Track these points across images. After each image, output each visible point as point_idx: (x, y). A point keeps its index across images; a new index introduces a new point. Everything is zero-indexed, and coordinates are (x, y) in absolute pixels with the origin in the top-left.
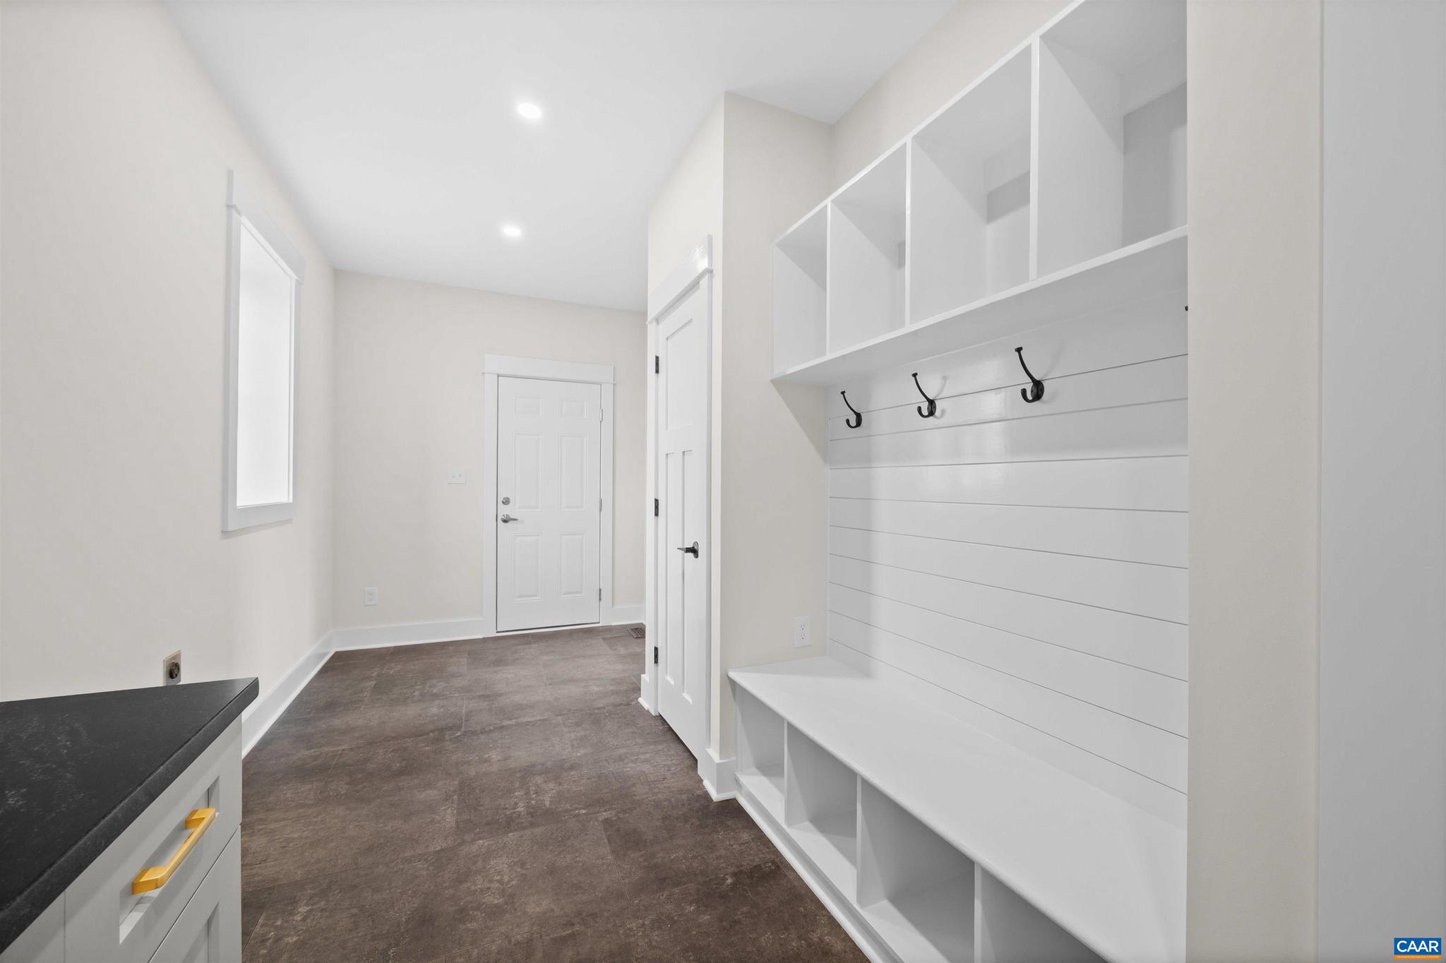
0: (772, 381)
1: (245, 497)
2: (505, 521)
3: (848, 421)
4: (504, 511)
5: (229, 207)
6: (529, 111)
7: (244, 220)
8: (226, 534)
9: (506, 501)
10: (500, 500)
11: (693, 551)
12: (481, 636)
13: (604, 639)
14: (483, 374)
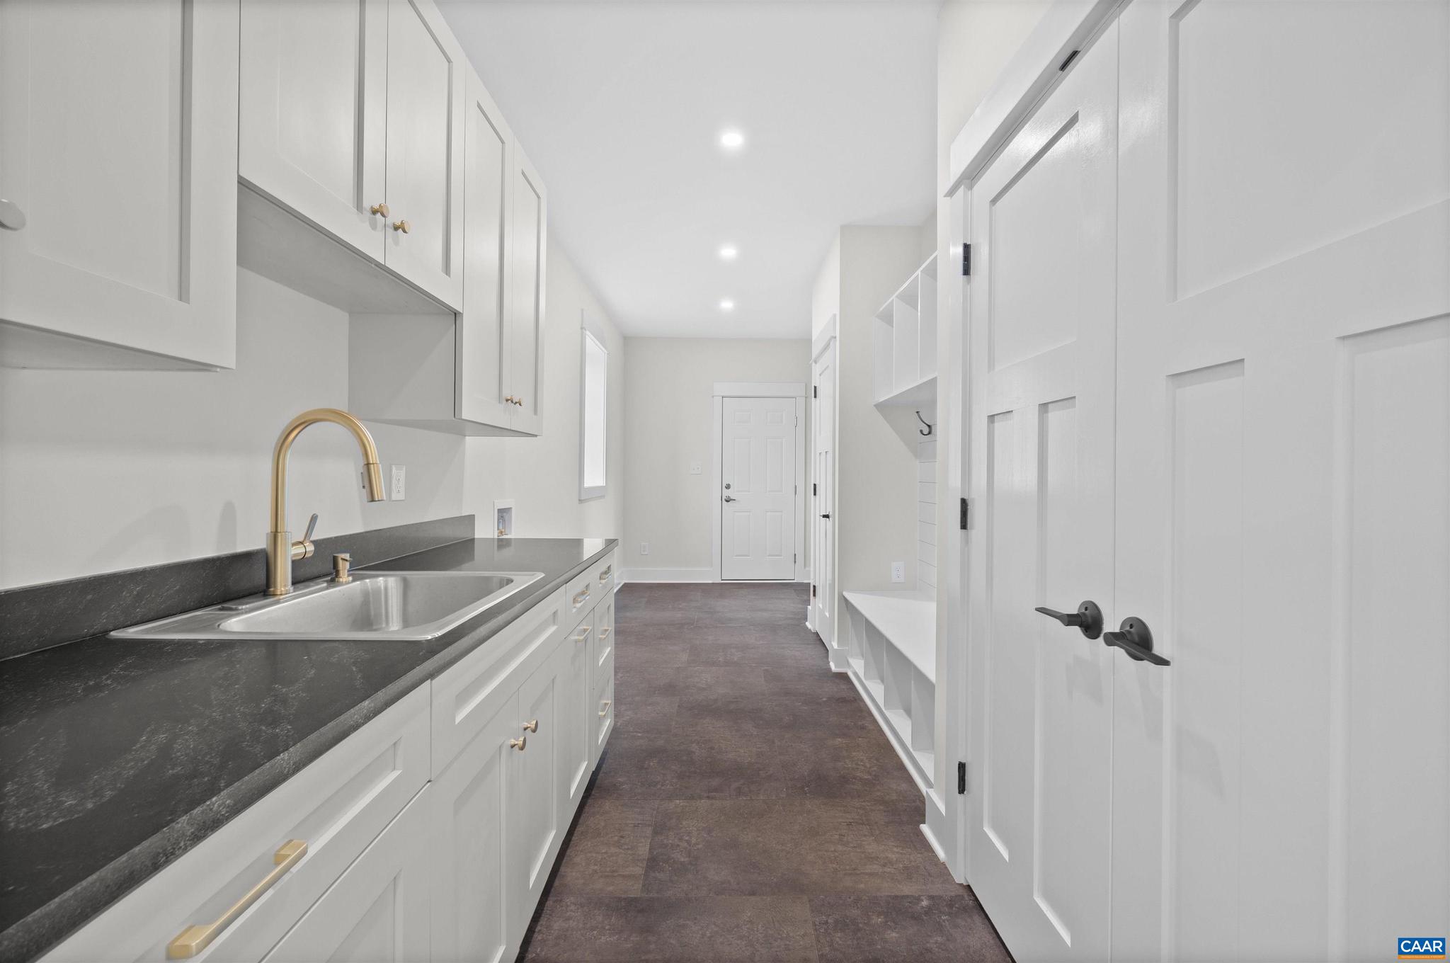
0: (875, 406)
1: (588, 483)
2: (727, 501)
3: (921, 431)
4: (726, 493)
5: (582, 328)
6: (728, 252)
7: (588, 333)
8: (581, 501)
9: (728, 487)
10: (724, 485)
11: (826, 516)
12: (710, 582)
13: (795, 590)
14: (713, 397)
